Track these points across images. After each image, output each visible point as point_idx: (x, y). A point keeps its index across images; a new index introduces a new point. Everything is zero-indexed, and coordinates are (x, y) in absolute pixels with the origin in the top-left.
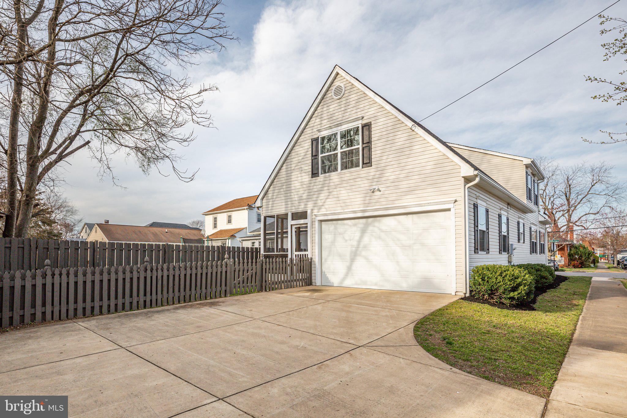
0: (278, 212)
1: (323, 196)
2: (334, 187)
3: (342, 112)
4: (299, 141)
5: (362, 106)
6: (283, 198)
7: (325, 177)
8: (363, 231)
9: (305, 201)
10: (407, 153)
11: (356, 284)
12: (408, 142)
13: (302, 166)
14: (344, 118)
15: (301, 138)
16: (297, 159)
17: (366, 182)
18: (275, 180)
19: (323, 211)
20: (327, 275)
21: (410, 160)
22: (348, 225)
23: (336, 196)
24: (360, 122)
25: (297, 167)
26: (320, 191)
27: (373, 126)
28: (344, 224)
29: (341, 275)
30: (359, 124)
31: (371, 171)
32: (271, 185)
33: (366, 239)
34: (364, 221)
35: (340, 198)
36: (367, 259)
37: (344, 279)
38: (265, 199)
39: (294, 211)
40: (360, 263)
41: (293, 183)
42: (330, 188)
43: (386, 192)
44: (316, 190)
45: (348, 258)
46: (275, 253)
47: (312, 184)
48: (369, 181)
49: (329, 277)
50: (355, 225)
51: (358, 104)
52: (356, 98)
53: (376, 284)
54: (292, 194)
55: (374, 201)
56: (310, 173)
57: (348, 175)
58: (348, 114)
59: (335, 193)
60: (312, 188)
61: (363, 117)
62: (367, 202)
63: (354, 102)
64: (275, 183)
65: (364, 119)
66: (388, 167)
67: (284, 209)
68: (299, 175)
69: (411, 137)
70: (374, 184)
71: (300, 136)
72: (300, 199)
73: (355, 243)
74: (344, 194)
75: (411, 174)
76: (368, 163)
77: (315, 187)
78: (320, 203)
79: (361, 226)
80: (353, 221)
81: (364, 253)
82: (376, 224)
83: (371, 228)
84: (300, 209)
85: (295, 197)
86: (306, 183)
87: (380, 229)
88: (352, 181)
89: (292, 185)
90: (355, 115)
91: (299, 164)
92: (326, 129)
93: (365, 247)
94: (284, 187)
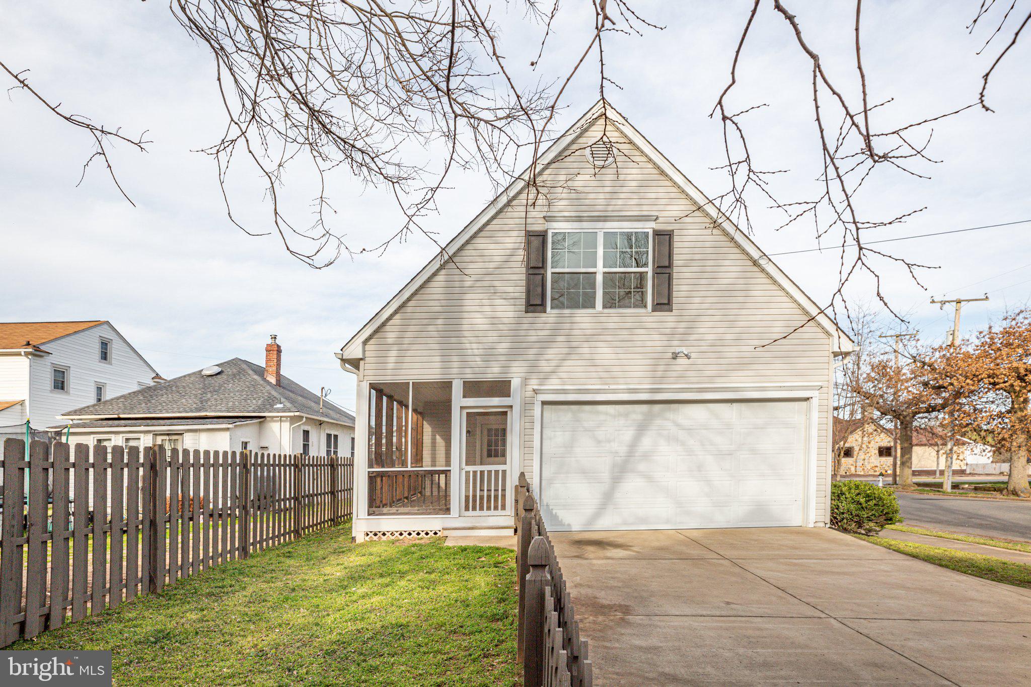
0: (416, 377)
1: (552, 353)
2: (583, 338)
3: (608, 196)
4: (489, 228)
5: (653, 196)
6: (436, 346)
7: (560, 316)
8: (642, 428)
9: (503, 358)
10: (741, 299)
11: (625, 524)
12: (741, 281)
13: (496, 283)
14: (610, 208)
15: (495, 222)
16: (480, 265)
17: (657, 337)
18: (411, 303)
19: (553, 384)
20: (554, 512)
21: (744, 312)
22: (606, 414)
23: (587, 356)
24: (653, 225)
25: (479, 284)
26: (545, 344)
27: (676, 238)
28: (598, 413)
29: (589, 511)
30: (648, 227)
31: (667, 319)
32: (396, 312)
33: (646, 442)
34: (645, 407)
35: (598, 362)
36: (649, 478)
37: (597, 515)
38: (372, 341)
39: (470, 377)
40: (632, 485)
41: (466, 315)
42: (572, 338)
43: (700, 361)
44: (533, 339)
45: (606, 476)
46: (409, 469)
47: (525, 326)
48: (664, 337)
49: (558, 515)
50: (626, 415)
51: (642, 190)
52: (640, 177)
53: (667, 521)
54: (464, 340)
55: (674, 374)
56: (523, 302)
57: (616, 319)
58: (620, 202)
59: (586, 350)
60: (523, 333)
61: (657, 218)
62: (659, 374)
63: (634, 184)
64: (409, 309)
65: (658, 221)
66: (703, 318)
67: (438, 371)
68: (486, 302)
69: (749, 275)
70: (676, 343)
71: (493, 218)
72: (489, 355)
73: (623, 450)
74: (605, 353)
75: (744, 336)
76: (664, 304)
77: (532, 333)
78: (545, 366)
79: (639, 417)
80: (618, 406)
81: (642, 467)
82: (671, 416)
83: (658, 422)
84: (490, 376)
85: (473, 348)
86: (506, 321)
87: (677, 425)
88: (625, 332)
89: (465, 321)
90: (638, 208)
91: (488, 278)
92: (568, 219)
93: (646, 456)
94: (440, 321)
